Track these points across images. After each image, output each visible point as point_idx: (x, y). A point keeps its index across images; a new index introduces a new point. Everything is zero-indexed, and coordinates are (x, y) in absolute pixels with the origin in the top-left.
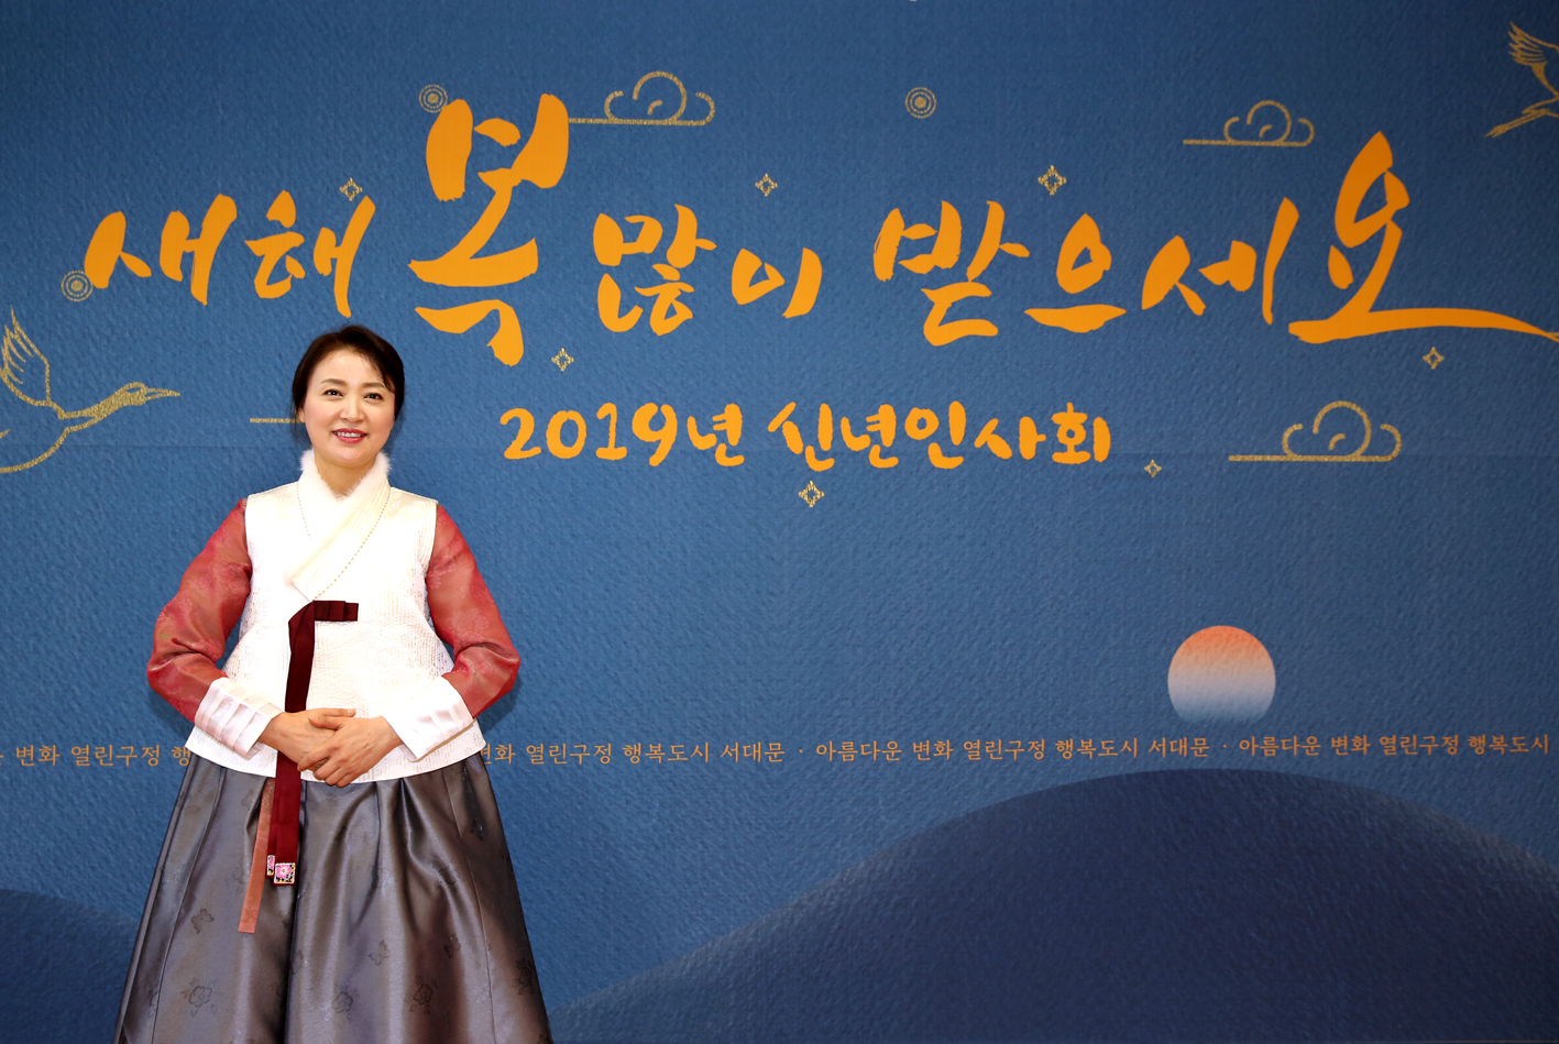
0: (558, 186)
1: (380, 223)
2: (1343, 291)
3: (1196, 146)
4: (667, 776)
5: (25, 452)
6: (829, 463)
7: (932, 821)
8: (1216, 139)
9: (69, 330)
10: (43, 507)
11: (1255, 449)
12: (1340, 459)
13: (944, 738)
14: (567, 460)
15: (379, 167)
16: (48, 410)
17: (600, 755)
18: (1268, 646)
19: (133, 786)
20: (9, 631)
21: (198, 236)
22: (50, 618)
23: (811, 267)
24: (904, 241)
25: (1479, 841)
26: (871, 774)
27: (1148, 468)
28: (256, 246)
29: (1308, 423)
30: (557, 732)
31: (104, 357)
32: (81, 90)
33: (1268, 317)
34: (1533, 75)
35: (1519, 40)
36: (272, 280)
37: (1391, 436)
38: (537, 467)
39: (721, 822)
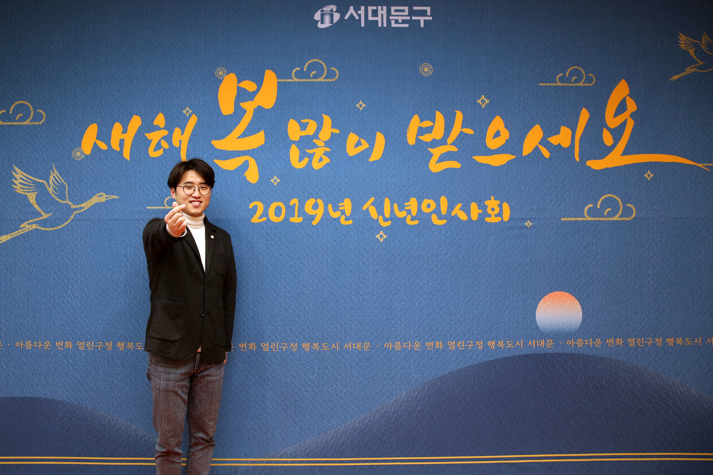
0: (272, 108)
1: (199, 125)
2: (609, 147)
3: (545, 86)
4: (321, 356)
5: (58, 222)
6: (389, 223)
7: (434, 376)
8: (553, 83)
9: (75, 172)
10: (66, 244)
11: (573, 215)
12: (609, 219)
13: (439, 340)
14: (277, 223)
15: (199, 102)
16: (67, 205)
17: (292, 347)
18: (579, 300)
19: (102, 358)
20: (53, 294)
21: (126, 133)
22: (68, 289)
23: (380, 139)
24: (420, 128)
25: (671, 383)
26: (408, 355)
27: (526, 224)
28: (149, 136)
29: (595, 204)
30: (274, 338)
31: (89, 183)
32: (81, 75)
33: (577, 159)
34: (689, 54)
35: (683, 40)
36: (155, 150)
37: (631, 209)
38: (265, 226)
39: (344, 376)
